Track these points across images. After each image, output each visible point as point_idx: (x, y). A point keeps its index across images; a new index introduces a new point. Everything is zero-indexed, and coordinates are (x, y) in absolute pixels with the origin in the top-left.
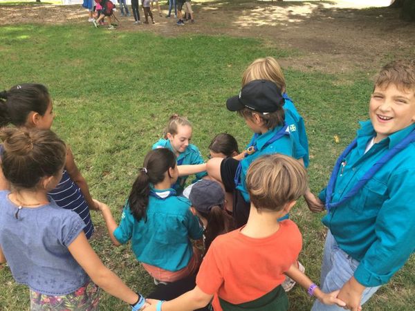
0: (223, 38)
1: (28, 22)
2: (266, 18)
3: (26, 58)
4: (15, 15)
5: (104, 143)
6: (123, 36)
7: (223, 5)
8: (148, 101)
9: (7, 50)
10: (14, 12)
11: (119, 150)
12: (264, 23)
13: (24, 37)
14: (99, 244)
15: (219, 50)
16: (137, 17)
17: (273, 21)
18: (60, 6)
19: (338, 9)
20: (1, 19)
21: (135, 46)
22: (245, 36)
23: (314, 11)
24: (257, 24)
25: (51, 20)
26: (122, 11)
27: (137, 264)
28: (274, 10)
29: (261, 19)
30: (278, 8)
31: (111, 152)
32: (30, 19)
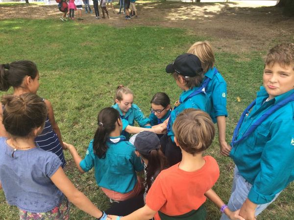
0: (158, 28)
1: (20, 17)
2: (188, 14)
3: (18, 43)
4: (11, 12)
5: (74, 103)
6: (87, 27)
7: (159, 5)
8: (105, 73)
9: (5, 37)
10: (10, 10)
11: (84, 108)
12: (187, 18)
13: (17, 28)
14: (71, 174)
15: (155, 37)
16: (97, 14)
17: (193, 16)
18: (43, 6)
19: (239, 8)
20: (1, 15)
21: (96, 34)
22: (173, 27)
23: (222, 9)
24: (182, 18)
25: (36, 16)
26: (87, 10)
27: (98, 189)
28: (194, 8)
29: (184, 15)
30: (197, 7)
31: (79, 109)
32: (22, 15)
